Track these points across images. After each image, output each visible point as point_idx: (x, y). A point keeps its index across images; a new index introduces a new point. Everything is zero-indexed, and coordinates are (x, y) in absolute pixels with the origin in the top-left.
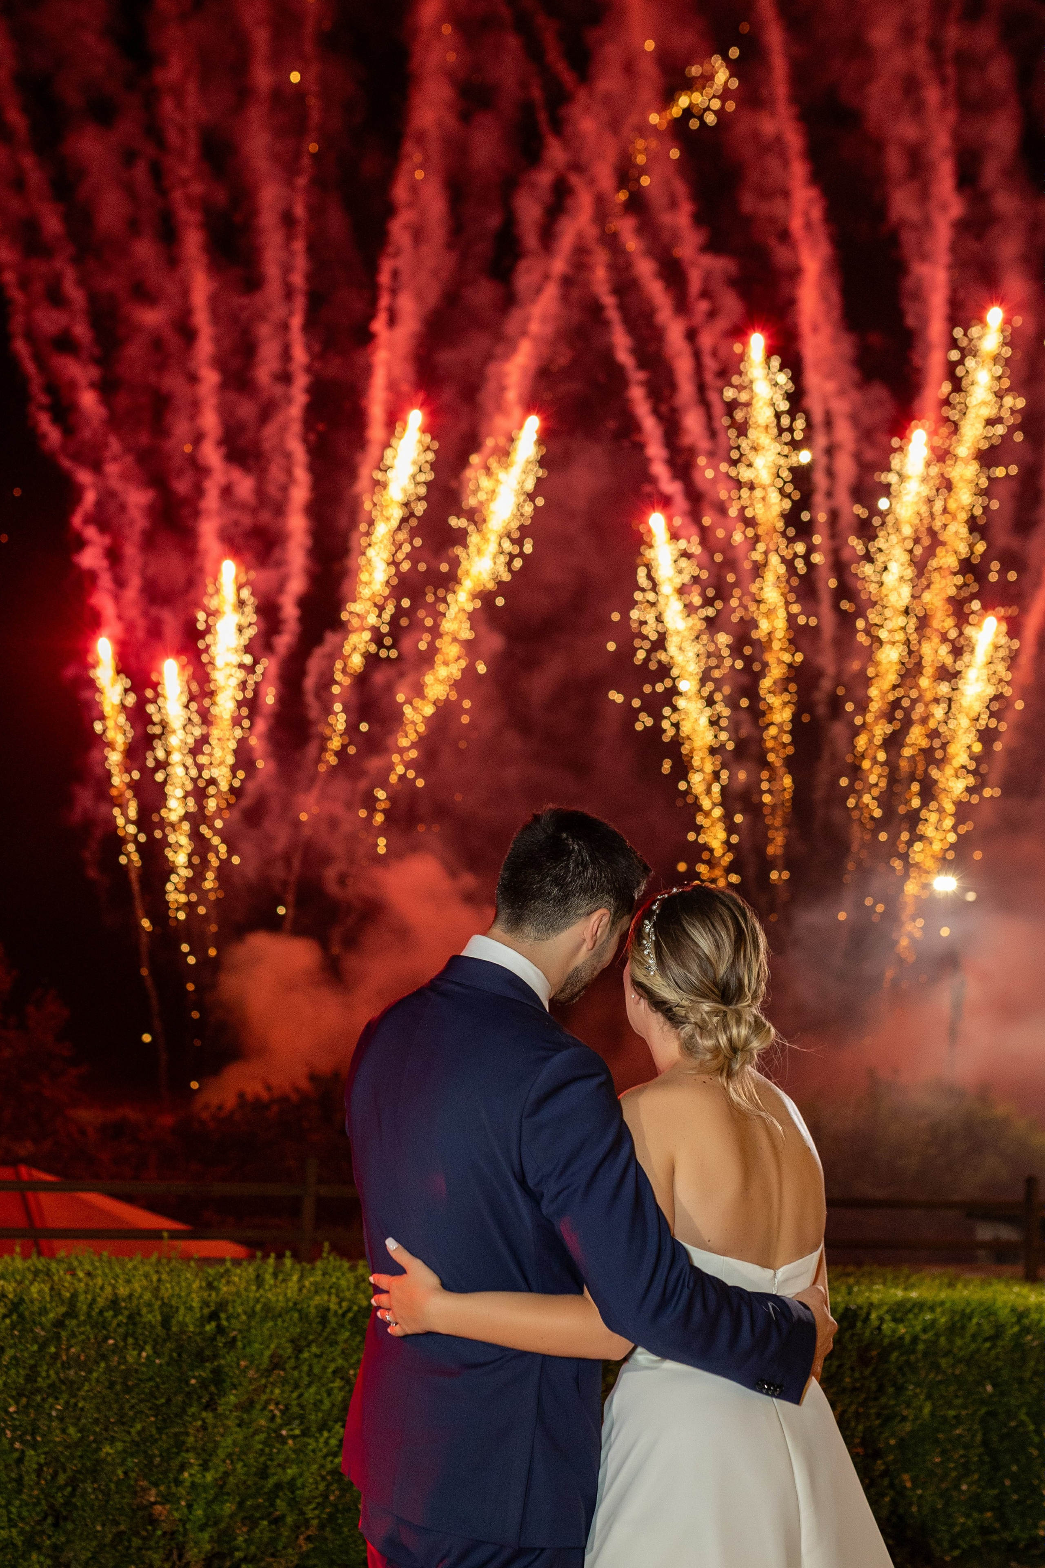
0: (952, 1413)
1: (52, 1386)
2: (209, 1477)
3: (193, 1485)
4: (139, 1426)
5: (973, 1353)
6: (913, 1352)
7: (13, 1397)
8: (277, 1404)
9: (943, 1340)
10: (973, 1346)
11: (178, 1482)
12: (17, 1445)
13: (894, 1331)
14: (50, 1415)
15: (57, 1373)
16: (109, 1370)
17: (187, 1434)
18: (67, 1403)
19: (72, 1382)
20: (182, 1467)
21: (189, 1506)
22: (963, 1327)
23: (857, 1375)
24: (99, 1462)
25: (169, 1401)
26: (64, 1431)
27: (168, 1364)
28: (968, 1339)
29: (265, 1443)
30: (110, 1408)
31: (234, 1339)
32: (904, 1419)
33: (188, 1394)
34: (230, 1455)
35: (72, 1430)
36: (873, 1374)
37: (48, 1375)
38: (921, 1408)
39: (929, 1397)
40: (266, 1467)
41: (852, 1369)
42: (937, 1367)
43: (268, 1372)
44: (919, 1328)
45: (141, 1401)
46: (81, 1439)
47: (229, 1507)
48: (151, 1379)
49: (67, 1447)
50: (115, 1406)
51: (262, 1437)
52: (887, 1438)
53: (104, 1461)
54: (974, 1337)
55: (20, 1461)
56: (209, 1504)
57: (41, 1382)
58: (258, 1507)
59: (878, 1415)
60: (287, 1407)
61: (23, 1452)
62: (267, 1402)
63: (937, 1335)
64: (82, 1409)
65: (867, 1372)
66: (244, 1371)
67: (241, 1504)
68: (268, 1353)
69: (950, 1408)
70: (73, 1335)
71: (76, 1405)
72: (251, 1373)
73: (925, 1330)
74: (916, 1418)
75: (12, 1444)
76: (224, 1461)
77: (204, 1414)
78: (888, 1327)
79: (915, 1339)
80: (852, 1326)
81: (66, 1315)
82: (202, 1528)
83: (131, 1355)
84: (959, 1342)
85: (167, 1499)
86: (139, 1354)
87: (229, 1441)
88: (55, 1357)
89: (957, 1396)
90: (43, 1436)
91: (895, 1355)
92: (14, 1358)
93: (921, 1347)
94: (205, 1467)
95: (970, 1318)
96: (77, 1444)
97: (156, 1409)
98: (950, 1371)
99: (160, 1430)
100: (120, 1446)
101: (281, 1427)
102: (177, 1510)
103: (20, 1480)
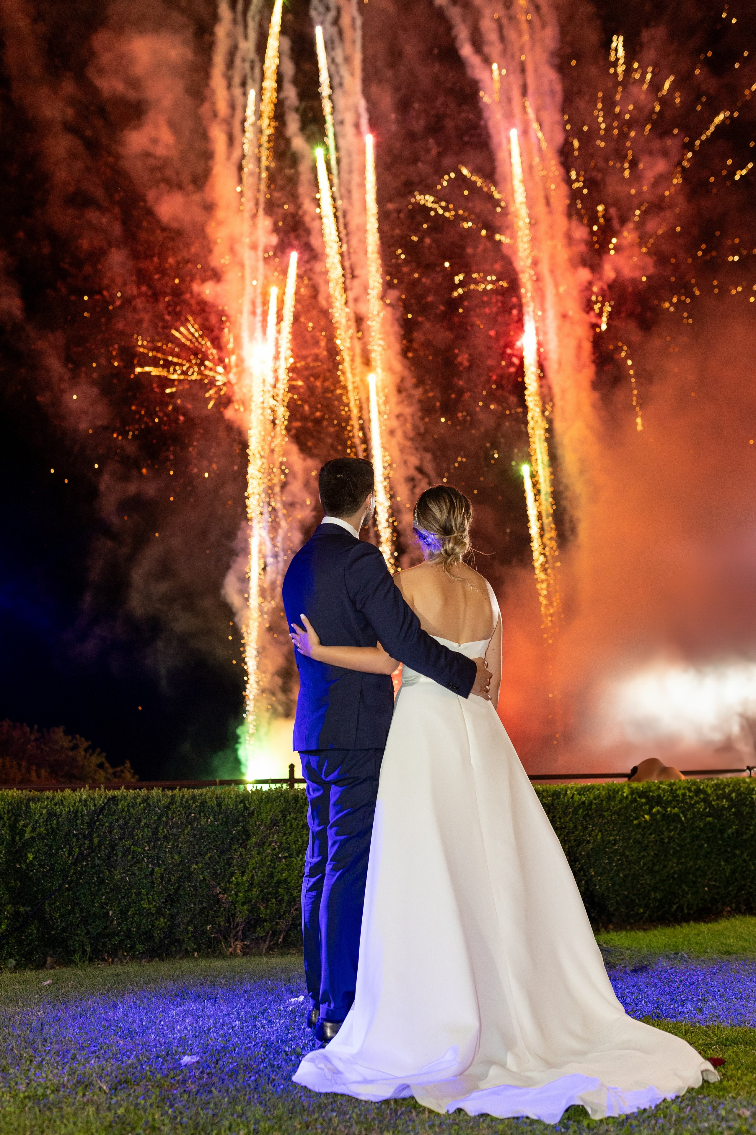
0: (612, 838)
1: (165, 837)
2: (245, 878)
3: (238, 884)
4: (209, 855)
5: (620, 809)
6: (591, 809)
7: (147, 842)
8: (276, 842)
9: (604, 803)
10: (620, 806)
11: (230, 883)
12: (150, 866)
13: (580, 799)
14: (165, 851)
15: (168, 831)
16: (193, 829)
17: (233, 858)
18: (173, 844)
19: (175, 835)
20: (232, 874)
21: (237, 895)
22: (615, 797)
23: (562, 821)
24: (191, 873)
25: (223, 843)
26: (172, 858)
27: (221, 824)
28: (617, 803)
29: (271, 861)
30: (194, 848)
31: (252, 813)
32: (588, 842)
33: (232, 839)
34: (254, 868)
35: (176, 857)
36: (571, 820)
37: (162, 831)
38: (596, 835)
39: (600, 831)
40: (272, 873)
41: (560, 818)
42: (603, 817)
43: (270, 828)
44: (592, 797)
45: (210, 843)
46: (181, 861)
47: (255, 892)
48: (213, 832)
49: (175, 866)
50: (197, 847)
51: (270, 858)
52: (581, 852)
53: (193, 872)
54: (620, 801)
55: (152, 873)
56: (245, 891)
57: (160, 835)
58: (270, 893)
59: (575, 841)
60: (281, 843)
61: (153, 869)
62: (271, 842)
63: (602, 801)
64: (181, 848)
65: (567, 819)
66: (258, 828)
67: (261, 891)
68: (269, 817)
69: (611, 835)
70: (174, 812)
71: (177, 846)
72: (262, 828)
73: (595, 799)
74: (594, 841)
75: (148, 865)
76: (251, 871)
77: (241, 850)
78: (577, 798)
79: (591, 803)
80: (559, 798)
81: (170, 803)
82: (244, 904)
83: (203, 822)
84: (613, 803)
85: (225, 891)
86: (207, 821)
87: (254, 862)
88: (167, 823)
89: (614, 830)
90: (163, 861)
91: (581, 811)
92: (146, 824)
93: (594, 806)
94: (243, 874)
95: (618, 793)
96: (179, 865)
97: (217, 848)
98: (609, 818)
99: (219, 857)
100: (200, 865)
101: (279, 853)
102: (230, 896)
103: (153, 882)
